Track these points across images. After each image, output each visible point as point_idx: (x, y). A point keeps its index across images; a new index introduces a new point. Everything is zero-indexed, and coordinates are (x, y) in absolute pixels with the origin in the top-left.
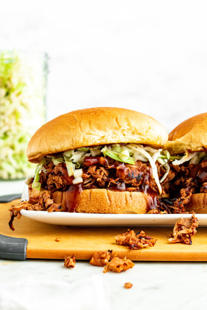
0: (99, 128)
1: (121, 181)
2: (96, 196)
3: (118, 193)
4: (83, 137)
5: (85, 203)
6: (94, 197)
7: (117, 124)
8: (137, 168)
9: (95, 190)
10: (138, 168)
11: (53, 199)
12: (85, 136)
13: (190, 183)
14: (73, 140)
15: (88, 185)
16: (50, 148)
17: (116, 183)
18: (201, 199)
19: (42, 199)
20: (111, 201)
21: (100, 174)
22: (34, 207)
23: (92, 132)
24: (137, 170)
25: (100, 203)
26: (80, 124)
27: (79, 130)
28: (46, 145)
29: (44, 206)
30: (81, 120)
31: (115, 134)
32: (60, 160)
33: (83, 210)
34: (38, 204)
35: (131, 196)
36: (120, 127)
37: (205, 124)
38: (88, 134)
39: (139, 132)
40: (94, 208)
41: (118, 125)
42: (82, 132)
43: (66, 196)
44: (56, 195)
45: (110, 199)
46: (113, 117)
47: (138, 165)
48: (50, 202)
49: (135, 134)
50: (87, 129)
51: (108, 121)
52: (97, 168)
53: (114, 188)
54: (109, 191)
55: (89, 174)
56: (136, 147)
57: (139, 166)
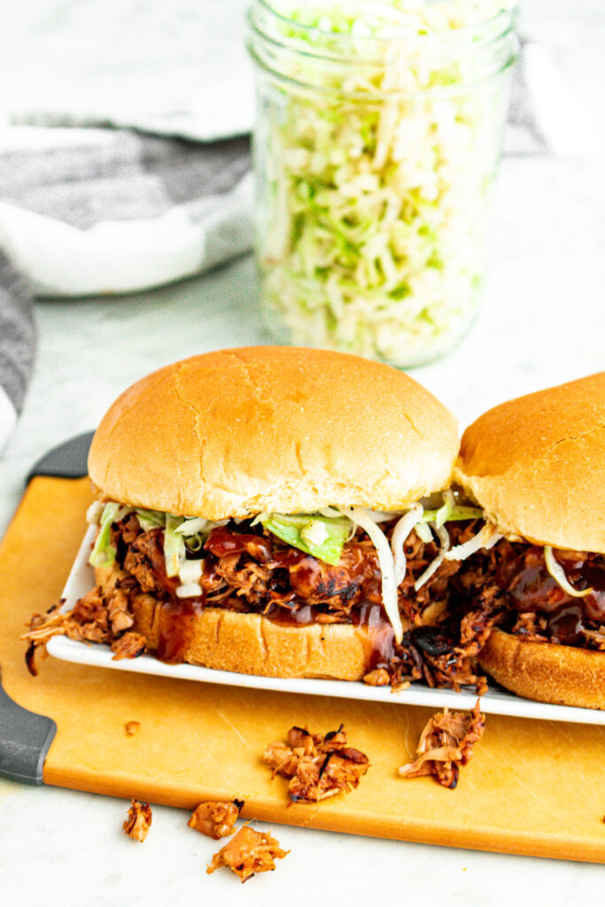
0: (249, 471)
1: (301, 600)
2: (232, 633)
3: (290, 630)
4: (205, 495)
5: (204, 646)
6: (227, 635)
7: (296, 464)
8: (345, 568)
9: (231, 617)
10: (348, 567)
11: (133, 615)
12: (209, 493)
13: (491, 601)
14: (179, 495)
15: (217, 598)
16: (126, 493)
17: (286, 606)
18: (511, 653)
19: (105, 613)
20: (268, 652)
21: (248, 579)
22: (84, 633)
23: (228, 482)
24: (346, 572)
25: (242, 652)
26: (202, 452)
27: (196, 470)
28: (118, 486)
29: (110, 627)
30: (206, 438)
31: (289, 487)
32: (154, 519)
33: (200, 661)
34: (94, 625)
35: (323, 639)
36: (304, 473)
37: (536, 471)
38: (218, 486)
39: (356, 484)
40: (225, 662)
41: (300, 466)
42: (203, 479)
43: (163, 612)
44: (140, 605)
45: (266, 645)
46: (290, 443)
47: (351, 558)
48: (123, 621)
49: (346, 489)
50: (217, 471)
51: (276, 452)
52: (239, 568)
53: (283, 616)
54: (268, 623)
55: (218, 577)
56: (352, 509)
57: (353, 562)
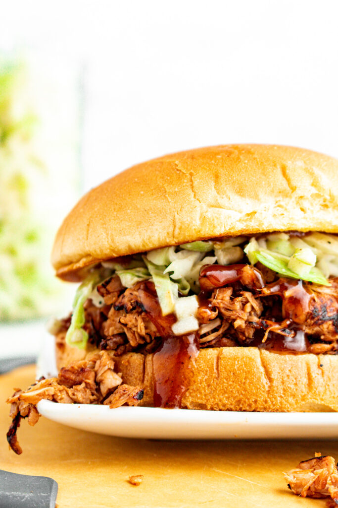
0: (241, 191)
1: (295, 328)
2: (233, 365)
3: (288, 357)
4: (201, 214)
5: (204, 384)
6: (228, 367)
7: (285, 182)
8: (333, 296)
9: (230, 352)
10: (335, 294)
11: (120, 374)
12: (207, 212)
14: (174, 222)
15: (211, 337)
16: (113, 241)
17: (283, 333)
19: (93, 374)
20: (270, 380)
21: (243, 307)
22: (74, 394)
23: (223, 201)
24: (334, 299)
25: (244, 383)
26: (191, 181)
27: (189, 195)
28: (104, 235)
29: (98, 390)
30: (192, 171)
31: (280, 206)
32: (137, 274)
33: (200, 401)
34: (83, 385)
35: (321, 366)
36: (293, 189)
38: (212, 206)
40: (228, 398)
41: (289, 184)
42: (198, 199)
43: (156, 365)
44: (128, 362)
45: (268, 374)
46: (275, 165)
48: (112, 380)
49: (330, 209)
50: (210, 193)
51: (264, 174)
52: (235, 295)
53: (277, 344)
54: (266, 353)
55: (214, 309)
56: (329, 243)
